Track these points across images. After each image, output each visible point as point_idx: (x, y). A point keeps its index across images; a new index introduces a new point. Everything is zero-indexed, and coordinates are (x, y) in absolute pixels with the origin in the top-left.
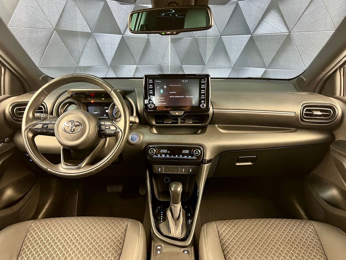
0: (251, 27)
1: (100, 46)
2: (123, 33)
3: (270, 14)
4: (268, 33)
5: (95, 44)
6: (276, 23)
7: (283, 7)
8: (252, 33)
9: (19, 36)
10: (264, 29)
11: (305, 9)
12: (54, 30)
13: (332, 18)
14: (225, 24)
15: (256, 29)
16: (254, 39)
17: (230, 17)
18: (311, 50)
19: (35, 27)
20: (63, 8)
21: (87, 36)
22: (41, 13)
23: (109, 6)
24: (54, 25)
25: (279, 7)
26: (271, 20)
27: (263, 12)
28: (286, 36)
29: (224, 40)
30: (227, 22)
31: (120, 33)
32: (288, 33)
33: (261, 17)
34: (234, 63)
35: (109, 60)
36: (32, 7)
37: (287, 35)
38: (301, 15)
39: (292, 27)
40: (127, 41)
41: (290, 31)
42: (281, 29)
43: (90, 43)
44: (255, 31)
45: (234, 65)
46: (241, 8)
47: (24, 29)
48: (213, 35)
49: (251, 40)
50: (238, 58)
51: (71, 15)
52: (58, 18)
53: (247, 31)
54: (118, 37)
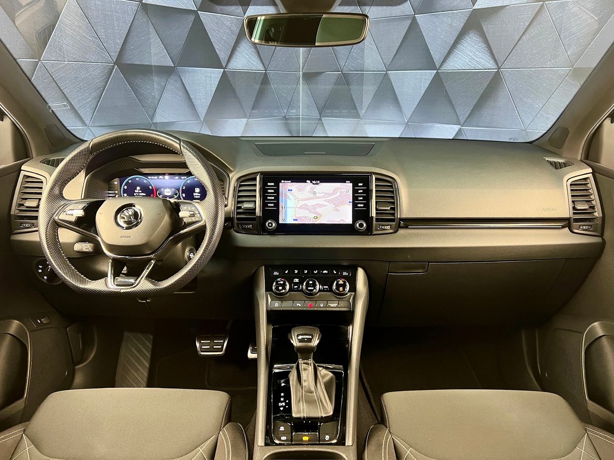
0: (437, 57)
1: (187, 89)
2: (224, 66)
3: (467, 37)
4: (464, 68)
5: (179, 85)
8: (438, 67)
10: (459, 62)
11: (523, 31)
12: (115, 63)
13: (565, 47)
14: (394, 52)
15: (444, 61)
16: (442, 77)
18: (532, 98)
20: (129, 26)
21: (166, 72)
22: (94, 37)
23: (203, 21)
24: (115, 55)
25: (482, 27)
26: (468, 47)
27: (456, 34)
28: (493, 74)
29: (391, 77)
30: (397, 48)
31: (220, 66)
32: (496, 69)
33: (453, 42)
34: (409, 117)
35: (202, 110)
37: (495, 72)
38: (517, 41)
39: (503, 60)
40: (231, 79)
41: (500, 66)
42: (484, 63)
43: (172, 85)
44: (443, 65)
46: (420, 27)
48: (374, 69)
51: (142, 38)
52: (121, 44)
53: (429, 64)
54: (217, 73)
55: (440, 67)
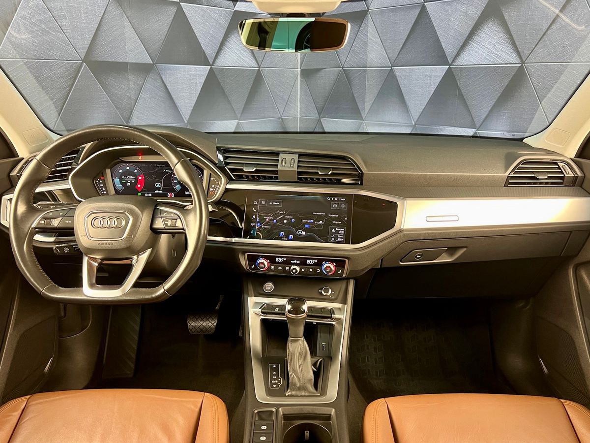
0: (449, 50)
1: (169, 88)
2: (211, 63)
3: (485, 27)
4: (481, 63)
5: (159, 83)
6: (496, 45)
7: (510, 15)
8: (450, 62)
10: (473, 57)
11: (552, 20)
12: (83, 61)
14: (400, 45)
15: (458, 55)
16: (454, 74)
17: (408, 32)
19: (47, 58)
20: (99, 20)
21: (144, 69)
23: (186, 13)
24: (83, 52)
25: (503, 15)
26: (486, 38)
27: (471, 24)
28: (516, 70)
29: (397, 74)
30: (404, 41)
31: (206, 62)
32: (519, 63)
33: (468, 33)
34: (417, 118)
35: (186, 112)
36: (41, 21)
37: (518, 67)
38: (544, 31)
39: (527, 53)
40: (219, 77)
41: (524, 59)
42: (507, 57)
43: (151, 83)
44: (457, 59)
45: (415, 120)
46: (430, 15)
47: (27, 62)
48: (378, 65)
49: (449, 75)
50: (423, 108)
51: (115, 33)
52: (90, 39)
54: (202, 71)
55: (453, 61)
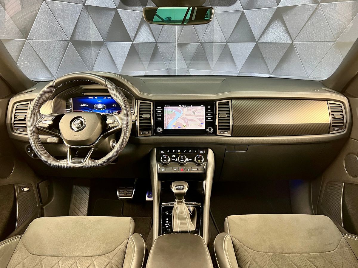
0: (257, 35)
1: (111, 54)
2: (132, 41)
3: (274, 23)
4: (272, 41)
5: (106, 52)
6: (280, 32)
7: (287, 18)
8: (257, 41)
9: (38, 48)
10: (268, 38)
11: (307, 20)
12: (70, 41)
13: (332, 29)
14: (231, 32)
15: (261, 37)
16: (259, 46)
17: (235, 25)
18: (312, 59)
19: (52, 39)
20: (77, 19)
21: (99, 44)
22: (57, 25)
23: (120, 14)
24: (69, 36)
25: (283, 18)
26: (275, 29)
27: (268, 21)
28: (289, 45)
29: (230, 46)
30: (233, 29)
31: (130, 41)
32: (291, 42)
33: (266, 26)
34: (240, 69)
35: (120, 67)
36: (49, 20)
38: (303, 26)
39: (295, 37)
40: (136, 48)
41: (293, 40)
42: (284, 38)
43: (103, 52)
44: (260, 39)
45: (239, 70)
46: (247, 17)
47: (42, 41)
48: (220, 42)
49: (257, 47)
50: (243, 64)
51: (85, 25)
52: (73, 29)
53: (253, 39)
54: (128, 45)
